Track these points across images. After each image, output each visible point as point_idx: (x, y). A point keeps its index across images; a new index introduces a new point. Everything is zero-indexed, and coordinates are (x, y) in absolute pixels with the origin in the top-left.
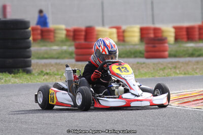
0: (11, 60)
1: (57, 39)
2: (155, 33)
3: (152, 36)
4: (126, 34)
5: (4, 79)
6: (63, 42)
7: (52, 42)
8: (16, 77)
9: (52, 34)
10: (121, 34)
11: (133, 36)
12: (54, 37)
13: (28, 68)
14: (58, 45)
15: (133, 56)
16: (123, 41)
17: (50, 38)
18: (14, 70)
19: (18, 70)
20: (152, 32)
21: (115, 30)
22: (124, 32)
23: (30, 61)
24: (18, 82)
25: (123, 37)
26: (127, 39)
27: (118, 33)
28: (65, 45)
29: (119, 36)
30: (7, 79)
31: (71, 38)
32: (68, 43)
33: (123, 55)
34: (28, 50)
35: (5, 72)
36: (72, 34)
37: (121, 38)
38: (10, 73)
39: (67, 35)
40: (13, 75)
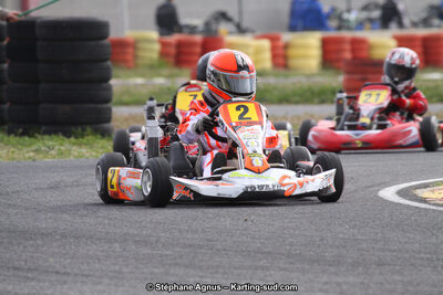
0: (67, 108)
1: (140, 62)
2: (354, 50)
3: (348, 55)
4: (292, 52)
5: (57, 148)
6: (153, 69)
7: (129, 68)
8: (80, 145)
9: (130, 50)
10: (281, 52)
11: (306, 57)
12: (135, 57)
13: (106, 125)
14: (142, 76)
15: (316, 100)
16: (285, 66)
17: (125, 61)
18: (74, 129)
19: (84, 130)
20: (347, 47)
21: (266, 44)
22: (286, 46)
23: (110, 110)
24: (87, 155)
25: (285, 57)
26: (293, 63)
27: (274, 49)
28: (160, 76)
29: (274, 57)
30: (62, 148)
31: (172, 60)
32: (166, 71)
33: (297, 98)
34: (105, 85)
35: (56, 133)
36: (173, 50)
37: (281, 61)
38: (68, 134)
39: (163, 54)
40: (72, 139)
